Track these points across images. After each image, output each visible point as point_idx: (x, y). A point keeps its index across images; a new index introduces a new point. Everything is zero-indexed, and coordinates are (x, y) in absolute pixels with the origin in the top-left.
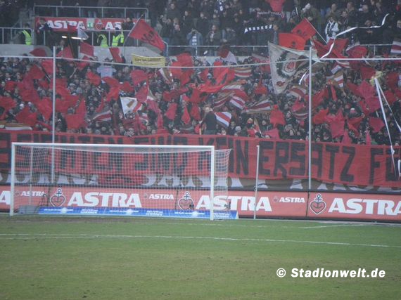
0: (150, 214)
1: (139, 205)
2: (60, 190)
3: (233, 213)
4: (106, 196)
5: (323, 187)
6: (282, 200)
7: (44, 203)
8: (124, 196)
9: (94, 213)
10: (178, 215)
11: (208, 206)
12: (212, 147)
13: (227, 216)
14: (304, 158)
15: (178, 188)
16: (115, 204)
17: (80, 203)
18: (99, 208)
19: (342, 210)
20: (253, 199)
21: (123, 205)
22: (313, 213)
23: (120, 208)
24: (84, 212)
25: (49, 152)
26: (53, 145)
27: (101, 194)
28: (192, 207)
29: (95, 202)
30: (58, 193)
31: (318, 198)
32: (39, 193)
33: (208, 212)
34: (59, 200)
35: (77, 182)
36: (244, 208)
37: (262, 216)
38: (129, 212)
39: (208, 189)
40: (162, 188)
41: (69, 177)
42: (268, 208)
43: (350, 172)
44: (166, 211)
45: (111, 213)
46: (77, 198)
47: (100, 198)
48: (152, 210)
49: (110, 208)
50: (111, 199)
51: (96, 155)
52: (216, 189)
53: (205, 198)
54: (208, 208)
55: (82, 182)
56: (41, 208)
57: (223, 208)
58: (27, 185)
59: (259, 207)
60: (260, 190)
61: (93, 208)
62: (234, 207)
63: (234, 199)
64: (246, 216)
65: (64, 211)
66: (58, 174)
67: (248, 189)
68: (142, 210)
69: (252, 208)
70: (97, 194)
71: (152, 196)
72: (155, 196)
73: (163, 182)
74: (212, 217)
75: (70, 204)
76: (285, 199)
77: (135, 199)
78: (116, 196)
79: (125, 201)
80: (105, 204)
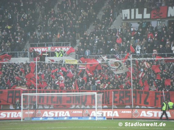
0: (73, 119)
1: (69, 115)
2: (39, 111)
3: (104, 117)
4: (56, 112)
5: (138, 107)
6: (123, 112)
7: (34, 116)
8: (63, 112)
9: (52, 119)
10: (84, 119)
11: (95, 115)
12: (96, 93)
13: (102, 119)
14: (130, 96)
15: (83, 109)
16: (60, 116)
17: (47, 116)
18: (54, 117)
19: (145, 115)
20: (111, 112)
21: (63, 116)
22: (134, 117)
23: (62, 117)
24: (48, 119)
25: (35, 97)
26: (37, 94)
27: (55, 112)
28: (89, 115)
29: (53, 115)
30: (39, 112)
31: (136, 111)
32: (32, 112)
33: (95, 117)
34: (39, 115)
35: (46, 107)
36: (108, 115)
37: (115, 118)
38: (65, 118)
39: (95, 109)
40: (78, 109)
41: (43, 106)
42: (117, 115)
43: (147, 101)
44: (79, 117)
45: (59, 119)
46: (46, 114)
47: (54, 113)
48: (74, 117)
49: (58, 117)
50: (58, 113)
51: (52, 97)
52: (98, 109)
53: (93, 112)
54: (95, 116)
55: (48, 107)
56: (33, 118)
57: (101, 116)
58: (27, 109)
59: (114, 115)
60: (114, 108)
61: (52, 117)
62: (104, 115)
63: (105, 112)
64: (109, 119)
65: (41, 119)
66: (38, 105)
67: (110, 108)
68: (70, 117)
69: (111, 116)
70: (53, 112)
71: (74, 112)
72: (75, 112)
73: (78, 107)
74: (97, 119)
75: (43, 116)
76: (124, 112)
77: (68, 113)
78: (60, 112)
79: (64, 114)
80: (56, 115)
